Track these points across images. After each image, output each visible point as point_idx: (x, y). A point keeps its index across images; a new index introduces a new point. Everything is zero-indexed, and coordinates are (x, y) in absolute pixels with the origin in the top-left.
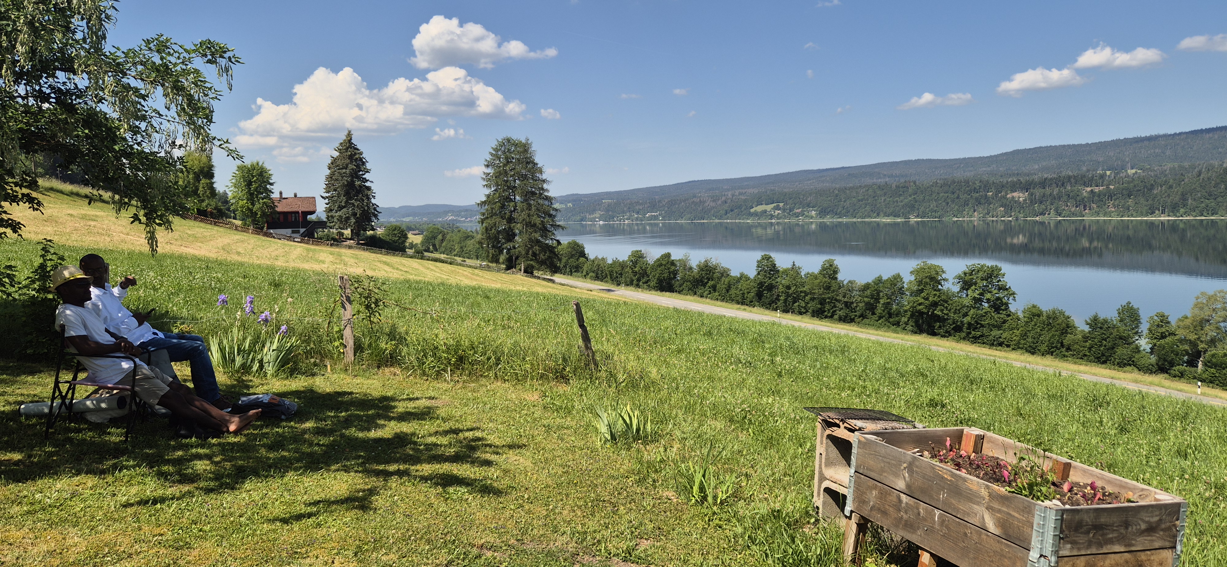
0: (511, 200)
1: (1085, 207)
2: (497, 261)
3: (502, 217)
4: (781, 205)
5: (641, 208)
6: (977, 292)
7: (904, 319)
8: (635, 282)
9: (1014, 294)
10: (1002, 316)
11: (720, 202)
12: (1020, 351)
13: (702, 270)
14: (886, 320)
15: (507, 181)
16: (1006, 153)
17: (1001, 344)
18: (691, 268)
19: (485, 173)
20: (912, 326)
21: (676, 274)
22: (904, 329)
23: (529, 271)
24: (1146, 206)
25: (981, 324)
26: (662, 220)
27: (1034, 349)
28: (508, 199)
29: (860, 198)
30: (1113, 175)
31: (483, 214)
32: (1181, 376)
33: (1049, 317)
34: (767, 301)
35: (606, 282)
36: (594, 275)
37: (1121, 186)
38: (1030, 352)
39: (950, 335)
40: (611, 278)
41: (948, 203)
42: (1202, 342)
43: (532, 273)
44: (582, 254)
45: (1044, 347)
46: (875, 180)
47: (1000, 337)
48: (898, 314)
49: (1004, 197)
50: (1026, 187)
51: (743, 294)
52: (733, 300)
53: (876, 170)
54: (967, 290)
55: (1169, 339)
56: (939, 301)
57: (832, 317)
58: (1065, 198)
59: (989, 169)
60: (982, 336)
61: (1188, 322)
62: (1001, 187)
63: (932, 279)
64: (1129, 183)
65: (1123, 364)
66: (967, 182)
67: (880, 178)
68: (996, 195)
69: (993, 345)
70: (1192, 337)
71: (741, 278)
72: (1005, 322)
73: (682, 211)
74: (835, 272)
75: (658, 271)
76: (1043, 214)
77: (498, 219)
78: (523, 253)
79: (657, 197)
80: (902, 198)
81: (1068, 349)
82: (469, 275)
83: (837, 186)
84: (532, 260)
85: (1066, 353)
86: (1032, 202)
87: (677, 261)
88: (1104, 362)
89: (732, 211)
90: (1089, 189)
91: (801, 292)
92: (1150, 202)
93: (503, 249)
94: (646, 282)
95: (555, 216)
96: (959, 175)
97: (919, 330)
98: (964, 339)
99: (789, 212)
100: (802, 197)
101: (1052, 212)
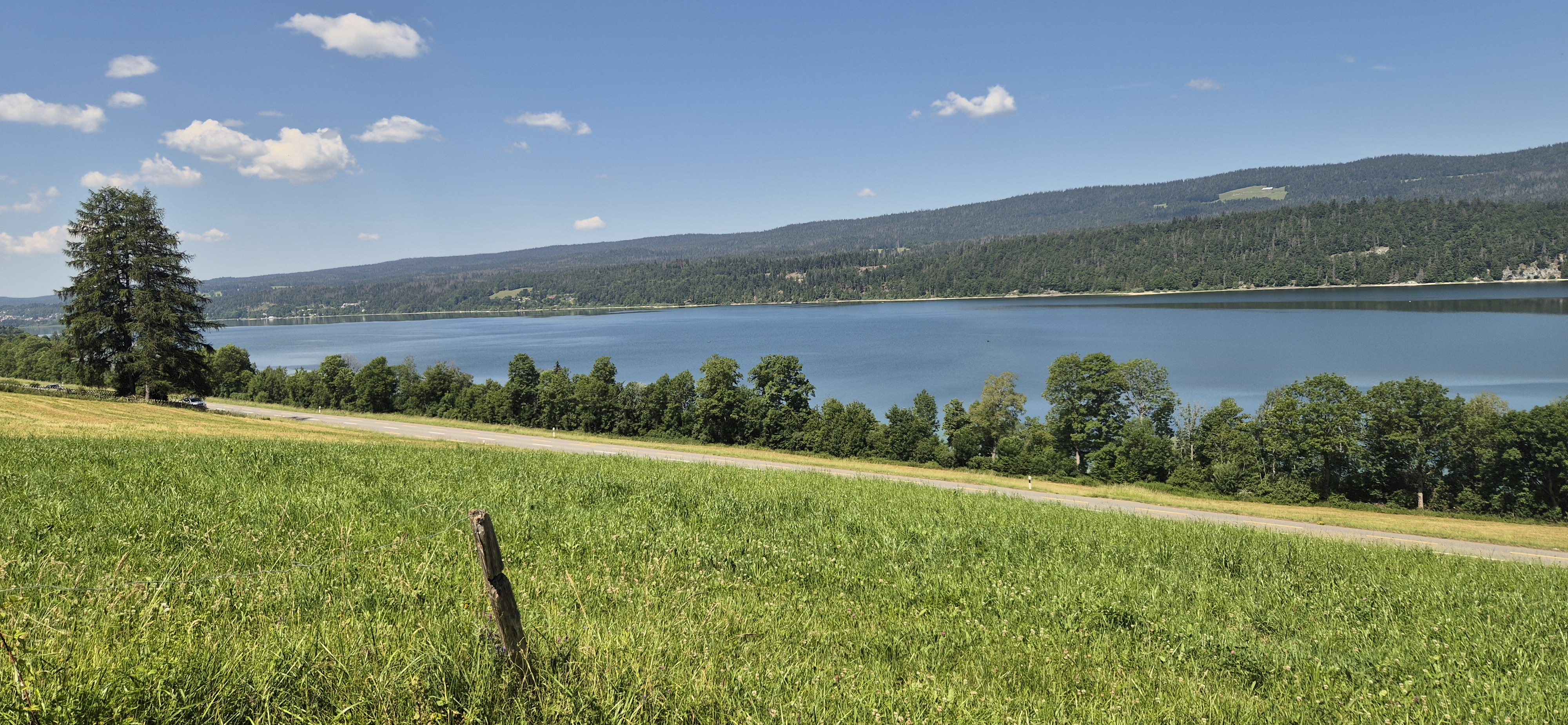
0: (121, 286)
1: (861, 288)
2: (100, 383)
3: (105, 313)
4: (530, 289)
5: (333, 296)
6: (775, 388)
7: (697, 426)
8: (333, 401)
9: (812, 388)
10: (801, 414)
11: (447, 287)
12: (823, 454)
13: (433, 379)
14: (677, 429)
15: (112, 256)
16: (781, 228)
17: (803, 448)
18: (416, 378)
19: (69, 244)
20: (706, 434)
21: (395, 386)
22: (697, 438)
23: (159, 396)
24: (917, 286)
25: (781, 426)
26: (365, 312)
27: (837, 450)
28: (115, 283)
29: (626, 280)
30: (884, 254)
31: (70, 309)
32: (978, 467)
33: (849, 412)
34: (525, 415)
35: (287, 403)
36: (266, 394)
37: (893, 265)
38: (833, 454)
39: (748, 442)
40: (294, 396)
41: (724, 286)
42: (994, 428)
43: (166, 398)
44: (245, 365)
45: (847, 448)
46: (642, 259)
47: (802, 440)
48: (690, 420)
49: (783, 278)
50: (803, 267)
51: (493, 408)
52: (478, 418)
53: (643, 246)
54: (763, 386)
55: (965, 428)
56: (735, 402)
57: (610, 430)
58: (843, 278)
59: (764, 247)
60: (782, 440)
61: (980, 408)
62: (779, 267)
63: (726, 375)
64: (900, 261)
65: (924, 459)
66: (743, 261)
67: (648, 256)
68: (775, 277)
69: (794, 449)
70: (985, 424)
71: (488, 387)
72: (805, 421)
73: (393, 299)
74: (612, 373)
75: (368, 383)
76: (822, 297)
77: (98, 317)
78: (148, 367)
79: (355, 281)
80: (674, 280)
81: (871, 448)
82: (48, 408)
83: (598, 266)
84: (164, 378)
85: (870, 452)
86: (812, 283)
87: (395, 368)
88: (906, 459)
89: (465, 298)
90: (864, 269)
91: (570, 401)
92: (920, 282)
93: (110, 363)
94: (350, 400)
95: (201, 309)
96: (734, 253)
97: (714, 438)
98: (764, 445)
99: (540, 298)
100: (555, 279)
101: (831, 294)
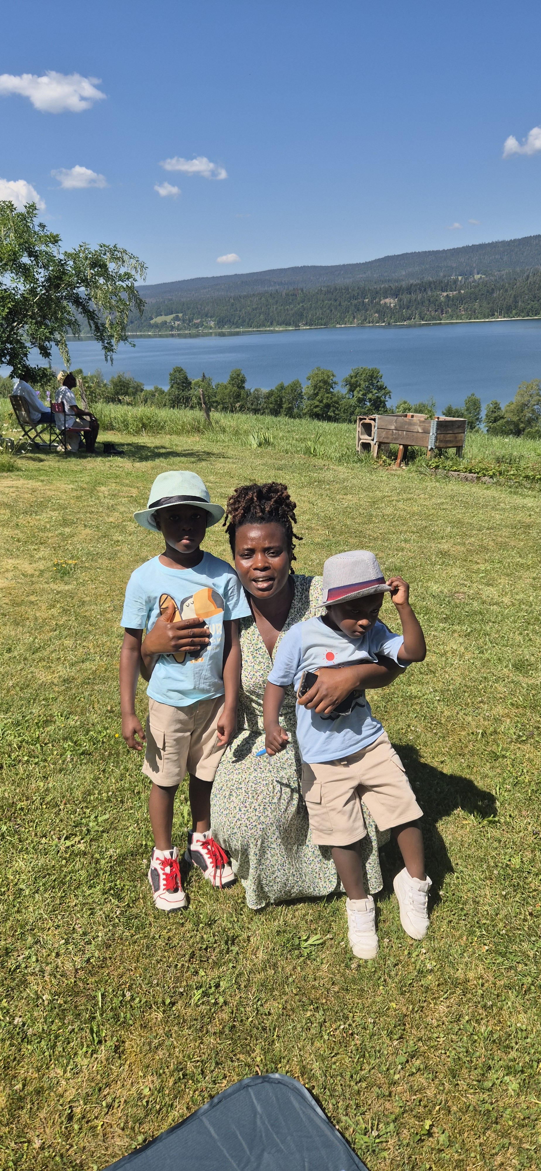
1: (442, 311)
4: (180, 315)
6: (361, 393)
9: (390, 392)
13: (116, 385)
16: (379, 260)
18: (105, 384)
24: (488, 308)
29: (254, 307)
30: (463, 281)
37: (470, 291)
41: (331, 311)
46: (266, 288)
49: (378, 303)
50: (395, 294)
53: (267, 278)
54: (353, 391)
55: (500, 422)
56: (332, 403)
58: (427, 302)
59: (364, 276)
61: (513, 407)
62: (375, 294)
63: (325, 382)
64: (475, 287)
66: (347, 289)
67: (271, 285)
68: (372, 302)
70: (516, 419)
71: (156, 392)
74: (243, 381)
76: (409, 319)
80: (292, 306)
83: (232, 295)
86: (401, 307)
90: (445, 294)
91: (214, 402)
92: (491, 305)
96: (340, 282)
99: (188, 322)
100: (199, 306)
101: (417, 316)
